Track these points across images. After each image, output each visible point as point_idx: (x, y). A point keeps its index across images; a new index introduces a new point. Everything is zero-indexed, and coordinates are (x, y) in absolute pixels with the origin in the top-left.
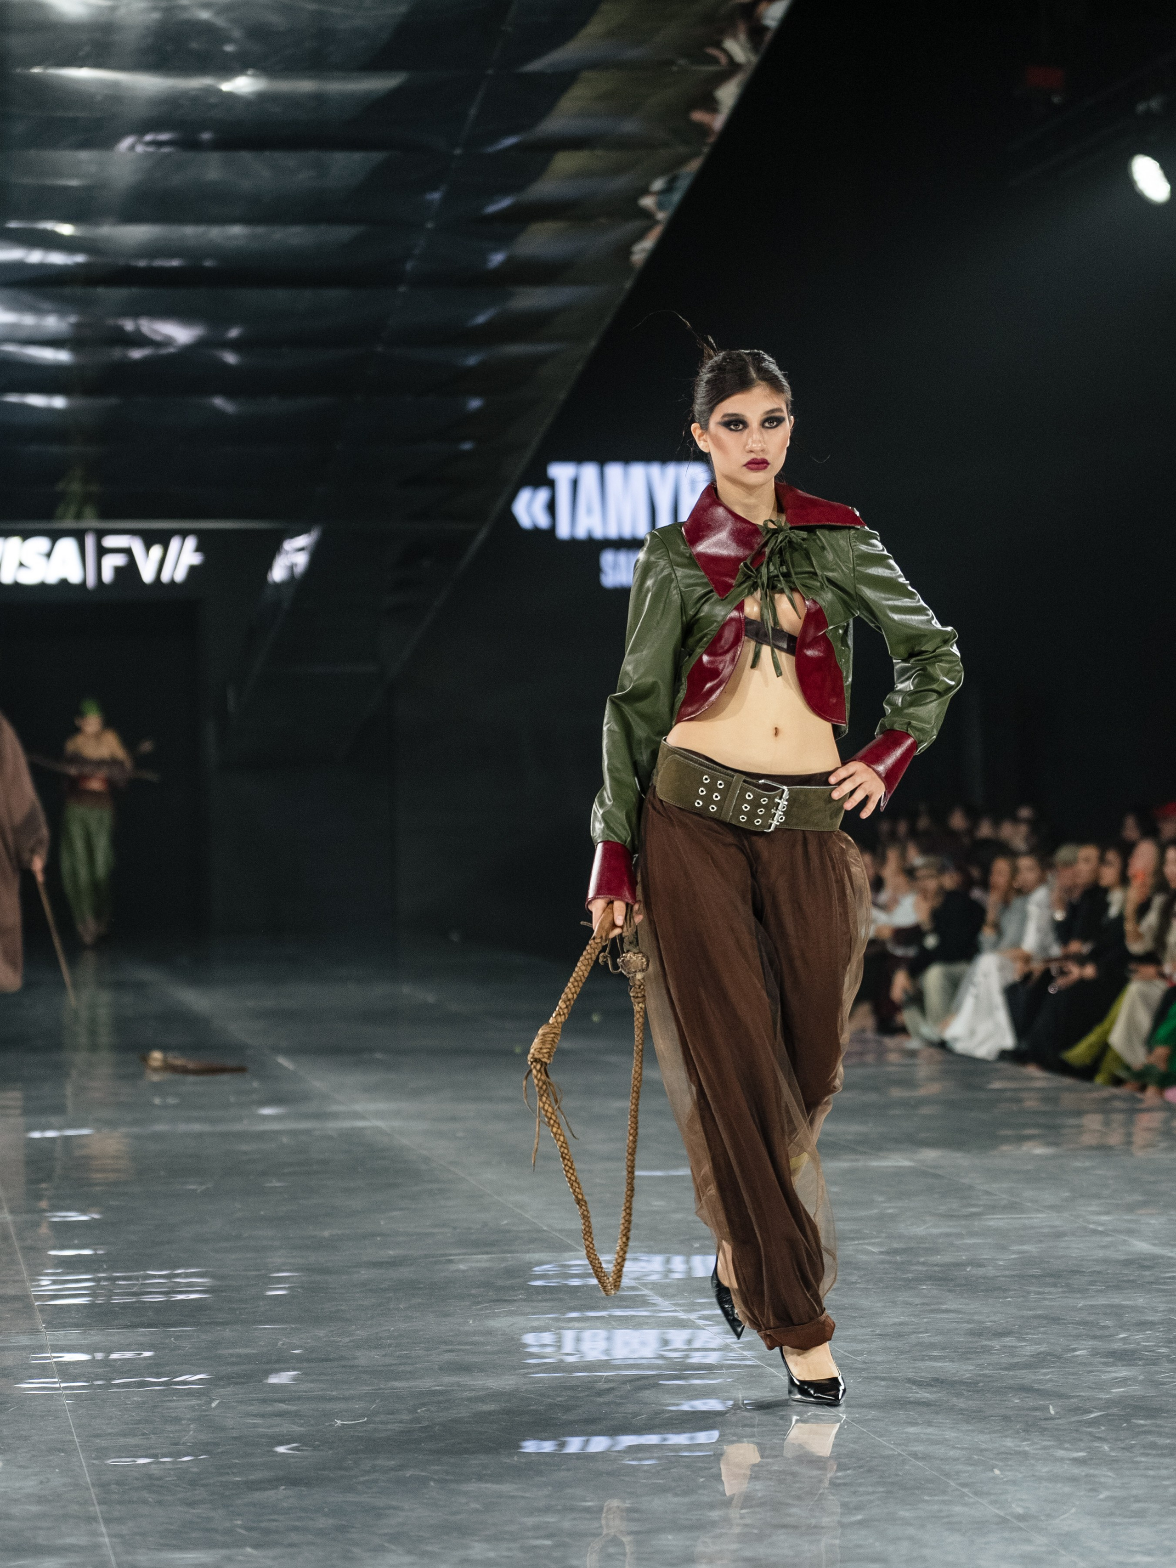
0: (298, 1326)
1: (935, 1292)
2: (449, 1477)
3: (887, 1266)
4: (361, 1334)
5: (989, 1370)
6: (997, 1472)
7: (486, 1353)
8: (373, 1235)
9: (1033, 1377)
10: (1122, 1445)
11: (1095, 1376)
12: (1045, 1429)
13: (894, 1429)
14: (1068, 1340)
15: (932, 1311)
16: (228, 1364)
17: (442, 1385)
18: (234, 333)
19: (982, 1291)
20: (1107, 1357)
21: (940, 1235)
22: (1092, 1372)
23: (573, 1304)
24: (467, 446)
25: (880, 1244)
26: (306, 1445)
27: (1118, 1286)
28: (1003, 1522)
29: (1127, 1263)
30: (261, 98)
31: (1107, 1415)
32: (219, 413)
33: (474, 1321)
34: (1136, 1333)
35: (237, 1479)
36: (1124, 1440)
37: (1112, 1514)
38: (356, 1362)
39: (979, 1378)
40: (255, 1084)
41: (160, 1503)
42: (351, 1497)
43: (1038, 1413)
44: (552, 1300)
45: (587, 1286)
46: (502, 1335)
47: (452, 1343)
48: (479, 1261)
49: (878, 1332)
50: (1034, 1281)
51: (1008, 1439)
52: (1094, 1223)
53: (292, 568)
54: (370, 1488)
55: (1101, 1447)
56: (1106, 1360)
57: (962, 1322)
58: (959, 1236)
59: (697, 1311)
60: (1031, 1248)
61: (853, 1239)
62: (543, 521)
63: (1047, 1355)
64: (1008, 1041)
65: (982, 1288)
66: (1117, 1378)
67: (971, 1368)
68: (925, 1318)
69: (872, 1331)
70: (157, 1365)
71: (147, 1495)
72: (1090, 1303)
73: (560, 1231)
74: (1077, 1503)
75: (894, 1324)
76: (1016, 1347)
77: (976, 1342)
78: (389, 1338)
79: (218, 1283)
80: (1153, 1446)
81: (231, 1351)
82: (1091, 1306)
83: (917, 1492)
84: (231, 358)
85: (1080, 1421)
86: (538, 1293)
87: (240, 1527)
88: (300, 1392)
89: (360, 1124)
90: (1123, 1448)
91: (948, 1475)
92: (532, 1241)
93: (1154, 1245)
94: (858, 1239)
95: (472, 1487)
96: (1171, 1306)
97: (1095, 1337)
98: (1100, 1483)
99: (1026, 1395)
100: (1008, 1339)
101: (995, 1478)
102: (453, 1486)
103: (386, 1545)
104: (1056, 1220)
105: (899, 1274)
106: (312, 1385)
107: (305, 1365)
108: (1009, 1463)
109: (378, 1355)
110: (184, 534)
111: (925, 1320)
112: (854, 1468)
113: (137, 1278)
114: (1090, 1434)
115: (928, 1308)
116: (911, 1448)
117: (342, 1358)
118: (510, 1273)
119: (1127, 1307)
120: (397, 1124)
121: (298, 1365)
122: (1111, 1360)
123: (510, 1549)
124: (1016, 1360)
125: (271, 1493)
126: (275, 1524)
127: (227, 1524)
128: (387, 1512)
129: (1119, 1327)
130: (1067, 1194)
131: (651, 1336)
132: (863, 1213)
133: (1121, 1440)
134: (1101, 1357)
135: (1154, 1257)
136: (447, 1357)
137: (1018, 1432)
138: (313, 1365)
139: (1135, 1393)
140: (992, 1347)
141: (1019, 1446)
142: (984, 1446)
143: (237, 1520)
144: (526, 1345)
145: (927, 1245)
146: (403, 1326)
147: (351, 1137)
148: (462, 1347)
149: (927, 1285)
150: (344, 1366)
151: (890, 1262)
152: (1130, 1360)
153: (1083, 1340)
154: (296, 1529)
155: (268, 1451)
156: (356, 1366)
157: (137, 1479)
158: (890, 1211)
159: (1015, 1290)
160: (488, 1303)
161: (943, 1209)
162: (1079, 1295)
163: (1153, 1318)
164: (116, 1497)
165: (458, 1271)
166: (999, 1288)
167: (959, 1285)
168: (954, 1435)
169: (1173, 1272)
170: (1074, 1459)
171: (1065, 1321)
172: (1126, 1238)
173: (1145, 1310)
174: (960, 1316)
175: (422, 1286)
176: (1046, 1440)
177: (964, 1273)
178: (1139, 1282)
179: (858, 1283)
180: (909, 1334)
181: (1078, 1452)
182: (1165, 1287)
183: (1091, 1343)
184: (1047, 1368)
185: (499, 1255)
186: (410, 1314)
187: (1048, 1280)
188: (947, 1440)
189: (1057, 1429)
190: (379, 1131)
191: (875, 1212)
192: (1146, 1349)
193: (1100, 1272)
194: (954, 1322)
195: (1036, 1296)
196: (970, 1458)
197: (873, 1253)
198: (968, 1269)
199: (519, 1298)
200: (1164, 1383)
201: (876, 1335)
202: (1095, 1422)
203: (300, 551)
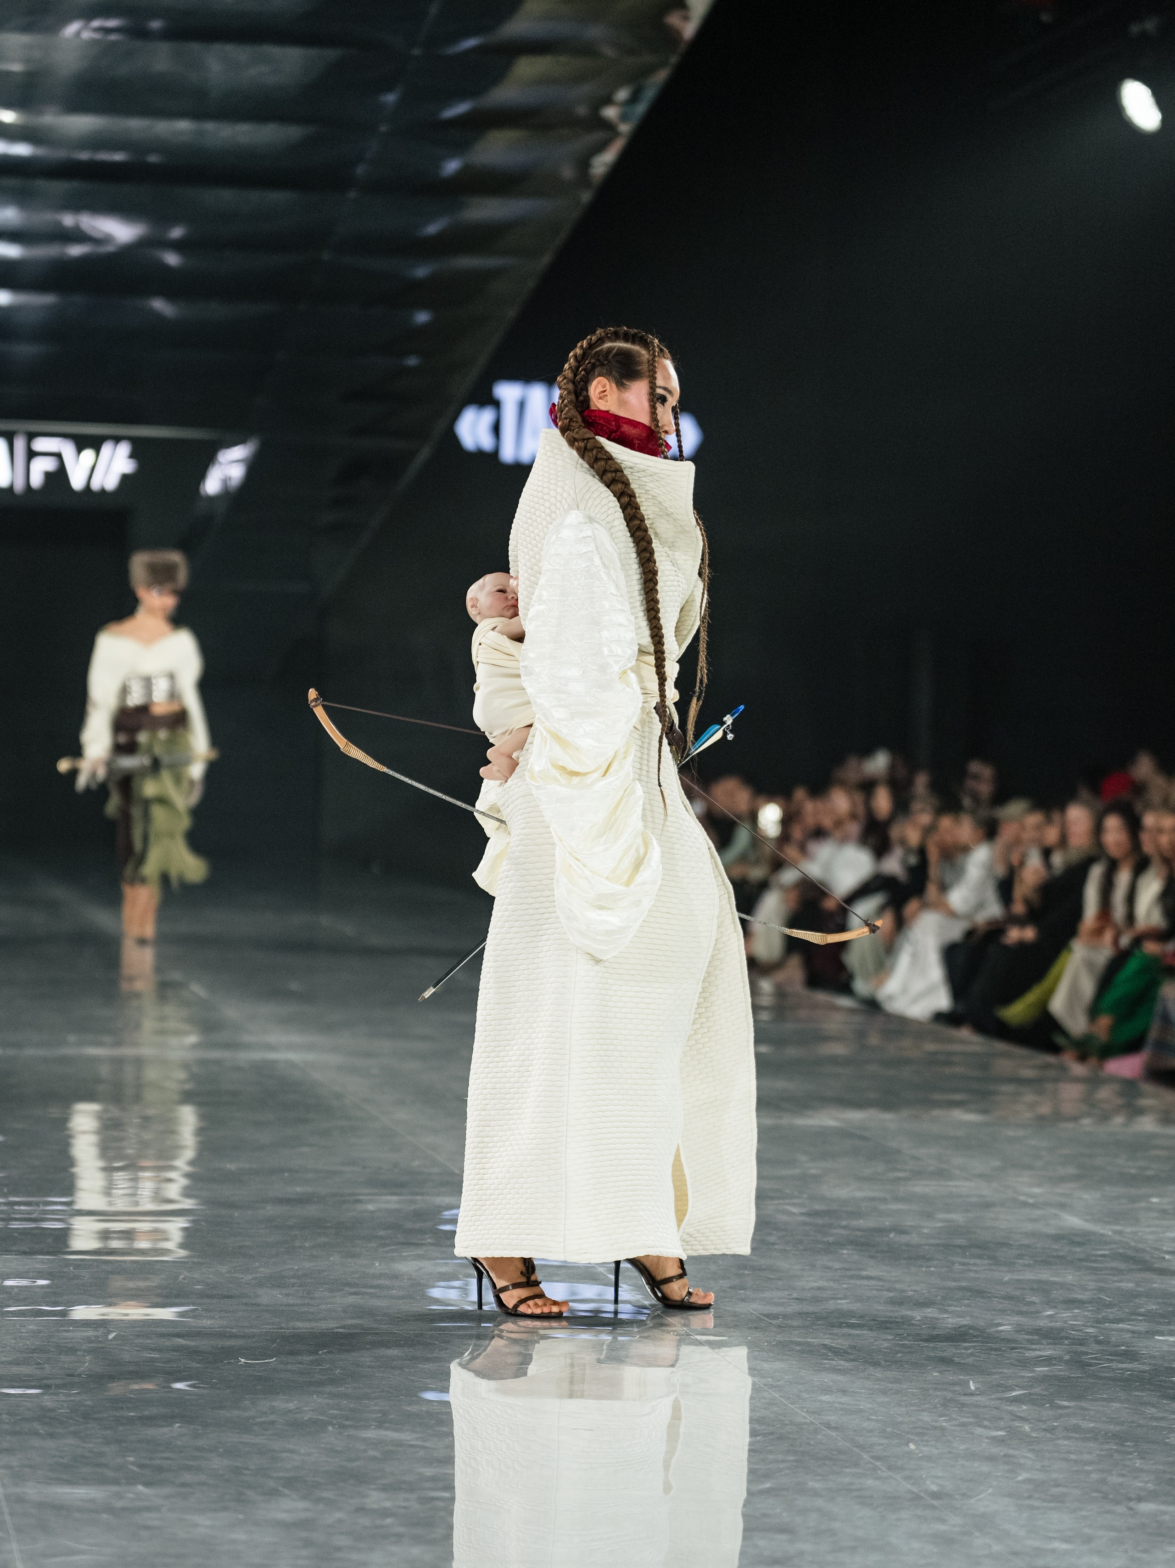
0: (200, 1260)
1: (856, 1257)
2: (347, 1423)
3: (807, 1228)
4: (264, 1271)
5: (909, 1341)
6: (912, 1446)
7: (392, 1297)
8: (282, 1170)
9: (955, 1351)
10: (1044, 1427)
11: (1019, 1353)
12: (964, 1405)
13: (807, 1396)
14: (992, 1314)
15: (852, 1277)
17: (344, 1328)
18: (177, 233)
19: (905, 1259)
20: (1032, 1333)
21: (864, 1199)
22: (1016, 1348)
24: (412, 361)
25: (802, 1205)
26: (203, 1382)
27: (1047, 1261)
28: (915, 1498)
29: (1057, 1238)
31: (1030, 1394)
32: (158, 316)
33: (380, 1265)
34: (1064, 1311)
35: (131, 1414)
36: (1045, 1421)
37: (1029, 1497)
38: (259, 1301)
39: (897, 1349)
40: (168, 1011)
41: (51, 1435)
42: (247, 1438)
43: (957, 1388)
46: (409, 1279)
47: (356, 1285)
48: (388, 1202)
49: (795, 1295)
50: (959, 1251)
51: (925, 1414)
52: (1024, 1194)
53: (225, 481)
54: (267, 1430)
55: (1021, 1427)
56: (1030, 1337)
57: (883, 1290)
58: (884, 1200)
60: (958, 1218)
61: (772, 1198)
63: (969, 1329)
64: (942, 1001)
65: (905, 1256)
66: (1042, 1356)
67: (890, 1337)
68: (844, 1284)
69: (788, 1294)
70: (55, 1294)
71: (39, 1427)
72: (1017, 1277)
74: (995, 1483)
75: (812, 1288)
76: (938, 1319)
77: (898, 1311)
78: (293, 1277)
80: (1077, 1429)
82: (1018, 1281)
83: (827, 1462)
84: (172, 259)
85: (1002, 1399)
87: (133, 1464)
88: (199, 1328)
89: (272, 1056)
90: (1044, 1430)
91: (862, 1447)
92: (442, 1184)
93: (1087, 1221)
94: (779, 1198)
95: (371, 1434)
96: (1101, 1284)
97: (1021, 1313)
98: (1020, 1464)
99: (946, 1369)
100: (929, 1310)
101: (910, 1453)
102: (352, 1432)
103: (280, 1488)
104: (986, 1190)
105: (819, 1237)
107: (206, 1300)
108: (926, 1438)
109: (281, 1294)
110: (117, 439)
111: (844, 1286)
112: (765, 1435)
113: (37, 1204)
114: (1011, 1413)
115: (848, 1273)
116: (824, 1417)
117: (244, 1295)
118: (419, 1215)
119: (1055, 1283)
120: (311, 1057)
121: (199, 1300)
122: (1036, 1337)
123: (407, 1500)
124: (936, 1332)
125: (165, 1430)
126: (169, 1462)
127: (119, 1460)
128: (284, 1455)
129: (1047, 1304)
130: (997, 1163)
132: (785, 1172)
133: (1042, 1421)
134: (1025, 1334)
135: (1087, 1234)
136: (352, 1299)
137: (935, 1408)
138: (215, 1300)
139: (1059, 1374)
140: (913, 1318)
141: (936, 1421)
142: (900, 1419)
143: (129, 1456)
145: (849, 1209)
146: (307, 1265)
147: (263, 1069)
148: (368, 1290)
149: (848, 1249)
150: (246, 1304)
151: (810, 1224)
152: (1056, 1339)
153: (1010, 1315)
154: (188, 1468)
155: (166, 1387)
156: (258, 1305)
157: (29, 1409)
158: (813, 1171)
159: (939, 1260)
160: (394, 1245)
161: (867, 1172)
162: (1005, 1269)
163: (1082, 1296)
164: (7, 1427)
165: (366, 1211)
166: (923, 1258)
167: (882, 1252)
168: (869, 1406)
169: (1105, 1250)
170: (993, 1438)
171: (989, 1295)
172: (1057, 1212)
173: (1075, 1288)
174: (881, 1283)
175: (329, 1225)
176: (964, 1417)
177: (886, 1239)
178: (1068, 1258)
179: (777, 1244)
180: (827, 1299)
181: (997, 1430)
182: (1095, 1265)
183: (1016, 1319)
184: (969, 1342)
185: (409, 1197)
186: (315, 1253)
187: (975, 1251)
188: (862, 1411)
189: (977, 1406)
190: (292, 1065)
191: (797, 1171)
192: (1073, 1328)
193: (1028, 1246)
194: (874, 1290)
195: (961, 1267)
196: (884, 1431)
197: (794, 1214)
198: (892, 1235)
199: (426, 1242)
200: (1090, 1365)
201: (792, 1299)
202: (1017, 1400)
203: (237, 463)
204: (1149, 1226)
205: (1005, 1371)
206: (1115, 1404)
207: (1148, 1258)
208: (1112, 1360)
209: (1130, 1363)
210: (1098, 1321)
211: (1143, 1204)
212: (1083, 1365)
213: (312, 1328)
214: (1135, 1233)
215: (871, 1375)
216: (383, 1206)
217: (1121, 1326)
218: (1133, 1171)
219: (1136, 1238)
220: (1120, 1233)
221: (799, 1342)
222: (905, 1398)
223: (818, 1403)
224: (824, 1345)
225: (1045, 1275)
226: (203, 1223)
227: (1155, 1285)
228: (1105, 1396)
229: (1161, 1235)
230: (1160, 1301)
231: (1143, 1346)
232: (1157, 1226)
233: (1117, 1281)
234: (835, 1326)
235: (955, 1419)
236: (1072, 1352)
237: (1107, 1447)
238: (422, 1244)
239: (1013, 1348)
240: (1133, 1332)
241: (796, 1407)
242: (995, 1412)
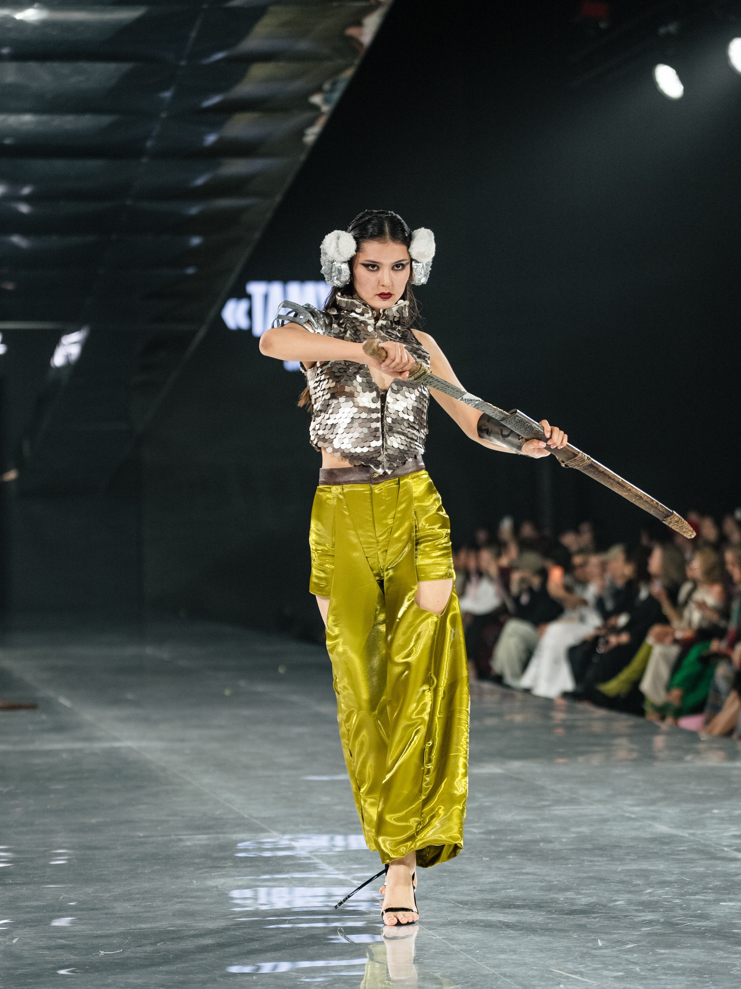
0: (73, 885)
1: (518, 860)
3: (484, 842)
4: (118, 890)
5: (557, 915)
7: (205, 904)
8: (127, 822)
9: (587, 920)
10: (649, 967)
11: (630, 919)
12: (596, 956)
13: (490, 956)
14: (612, 894)
15: (516, 874)
16: (25, 913)
17: (174, 927)
18: (26, 191)
19: (551, 860)
20: (638, 906)
21: (522, 821)
22: (628, 916)
23: (267, 869)
24: (190, 271)
25: (480, 827)
26: (79, 969)
27: (646, 856)
29: (652, 840)
30: (44, 24)
31: (638, 946)
32: (16, 248)
33: (197, 882)
34: (658, 889)
36: (650, 964)
38: (114, 911)
39: (548, 921)
40: (44, 717)
43: (590, 945)
44: (250, 867)
45: (276, 857)
46: (216, 891)
47: (182, 897)
48: (201, 840)
49: (478, 888)
50: (587, 852)
51: (570, 963)
52: (629, 812)
53: (68, 357)
55: (634, 969)
56: (637, 908)
57: (537, 882)
58: (535, 821)
59: (352, 873)
60: (585, 830)
62: (243, 323)
63: (596, 904)
64: (569, 685)
65: (551, 857)
66: (646, 920)
67: (543, 913)
68: (511, 879)
69: (474, 888)
72: (626, 868)
73: (257, 818)
75: (490, 883)
76: (575, 899)
77: (547, 895)
78: (138, 893)
79: (18, 856)
80: (671, 968)
81: (26, 904)
82: (628, 870)
84: (24, 208)
85: (620, 951)
86: (241, 862)
88: (75, 932)
89: (117, 744)
90: (650, 970)
92: (239, 825)
93: (671, 827)
96: (683, 870)
97: (630, 892)
99: (582, 932)
100: (569, 893)
104: (603, 811)
105: (493, 848)
106: (84, 927)
107: (79, 913)
108: (570, 980)
109: (130, 906)
111: (512, 880)
112: (462, 984)
114: (627, 960)
115: (514, 871)
116: (501, 970)
117: (105, 908)
118: (222, 847)
119: (652, 871)
120: (143, 744)
121: (75, 913)
122: (641, 908)
124: (574, 908)
129: (647, 885)
130: (610, 792)
131: (320, 891)
133: (647, 964)
134: (633, 906)
135: (671, 836)
136: (178, 906)
137: (576, 959)
138: (85, 913)
139: (657, 931)
140: (558, 899)
141: (577, 968)
142: (552, 968)
144: (232, 898)
145: (512, 828)
146: (147, 885)
147: (111, 753)
148: (189, 900)
149: (513, 855)
150: (106, 914)
151: (486, 840)
152: (655, 908)
153: (622, 894)
155: (52, 973)
156: (115, 914)
158: (487, 804)
159: (574, 859)
160: (205, 868)
161: (523, 802)
162: (618, 863)
163: (670, 879)
165: (186, 846)
166: (563, 858)
167: (535, 856)
168: (532, 960)
169: (685, 846)
170: (615, 977)
171: (609, 881)
172: (651, 823)
173: (665, 873)
174: (536, 877)
175: (160, 857)
176: (595, 964)
177: (538, 847)
178: (660, 854)
179: (465, 854)
180: (500, 890)
181: (618, 972)
182: (679, 857)
183: (627, 896)
184: (597, 914)
185: (214, 836)
186: (152, 877)
187: (597, 852)
188: (525, 964)
189: (603, 956)
190: (131, 749)
191: (476, 804)
192: (665, 900)
193: (633, 847)
194: (532, 881)
195: (589, 863)
196: (543, 976)
197: (475, 833)
198: (541, 844)
199: (227, 865)
200: (678, 924)
201: (477, 891)
202: (630, 951)
203: (74, 344)
204: (712, 829)
205: (621, 932)
206: (696, 950)
207: (713, 851)
208: (692, 920)
209: (704, 922)
210: (682, 895)
211: (708, 815)
212: (673, 925)
213: (152, 928)
214: (703, 834)
215: (532, 939)
216: (197, 842)
217: (697, 897)
218: (700, 793)
219: (704, 837)
220: (693, 835)
221: (483, 920)
222: (555, 954)
223: (497, 960)
224: (500, 921)
225: (645, 865)
226: (74, 861)
227: (718, 869)
228: (689, 945)
229: (721, 835)
230: (723, 879)
231: (712, 910)
232: (718, 829)
233: (693, 867)
234: (505, 908)
235: (589, 966)
236: (665, 916)
237: (691, 979)
238: (225, 867)
239: (626, 916)
240: (705, 901)
241: (482, 964)
242: (616, 960)
